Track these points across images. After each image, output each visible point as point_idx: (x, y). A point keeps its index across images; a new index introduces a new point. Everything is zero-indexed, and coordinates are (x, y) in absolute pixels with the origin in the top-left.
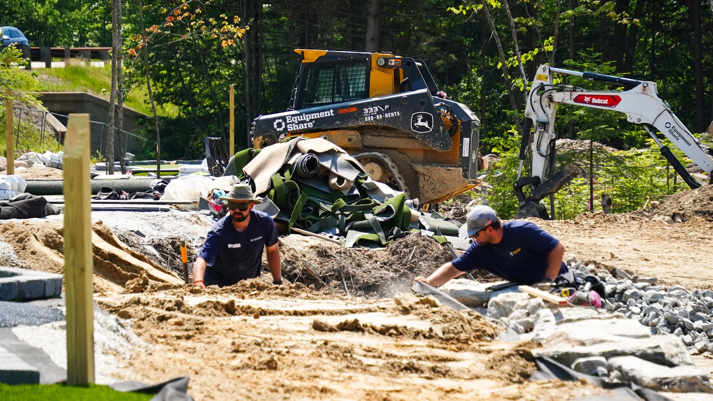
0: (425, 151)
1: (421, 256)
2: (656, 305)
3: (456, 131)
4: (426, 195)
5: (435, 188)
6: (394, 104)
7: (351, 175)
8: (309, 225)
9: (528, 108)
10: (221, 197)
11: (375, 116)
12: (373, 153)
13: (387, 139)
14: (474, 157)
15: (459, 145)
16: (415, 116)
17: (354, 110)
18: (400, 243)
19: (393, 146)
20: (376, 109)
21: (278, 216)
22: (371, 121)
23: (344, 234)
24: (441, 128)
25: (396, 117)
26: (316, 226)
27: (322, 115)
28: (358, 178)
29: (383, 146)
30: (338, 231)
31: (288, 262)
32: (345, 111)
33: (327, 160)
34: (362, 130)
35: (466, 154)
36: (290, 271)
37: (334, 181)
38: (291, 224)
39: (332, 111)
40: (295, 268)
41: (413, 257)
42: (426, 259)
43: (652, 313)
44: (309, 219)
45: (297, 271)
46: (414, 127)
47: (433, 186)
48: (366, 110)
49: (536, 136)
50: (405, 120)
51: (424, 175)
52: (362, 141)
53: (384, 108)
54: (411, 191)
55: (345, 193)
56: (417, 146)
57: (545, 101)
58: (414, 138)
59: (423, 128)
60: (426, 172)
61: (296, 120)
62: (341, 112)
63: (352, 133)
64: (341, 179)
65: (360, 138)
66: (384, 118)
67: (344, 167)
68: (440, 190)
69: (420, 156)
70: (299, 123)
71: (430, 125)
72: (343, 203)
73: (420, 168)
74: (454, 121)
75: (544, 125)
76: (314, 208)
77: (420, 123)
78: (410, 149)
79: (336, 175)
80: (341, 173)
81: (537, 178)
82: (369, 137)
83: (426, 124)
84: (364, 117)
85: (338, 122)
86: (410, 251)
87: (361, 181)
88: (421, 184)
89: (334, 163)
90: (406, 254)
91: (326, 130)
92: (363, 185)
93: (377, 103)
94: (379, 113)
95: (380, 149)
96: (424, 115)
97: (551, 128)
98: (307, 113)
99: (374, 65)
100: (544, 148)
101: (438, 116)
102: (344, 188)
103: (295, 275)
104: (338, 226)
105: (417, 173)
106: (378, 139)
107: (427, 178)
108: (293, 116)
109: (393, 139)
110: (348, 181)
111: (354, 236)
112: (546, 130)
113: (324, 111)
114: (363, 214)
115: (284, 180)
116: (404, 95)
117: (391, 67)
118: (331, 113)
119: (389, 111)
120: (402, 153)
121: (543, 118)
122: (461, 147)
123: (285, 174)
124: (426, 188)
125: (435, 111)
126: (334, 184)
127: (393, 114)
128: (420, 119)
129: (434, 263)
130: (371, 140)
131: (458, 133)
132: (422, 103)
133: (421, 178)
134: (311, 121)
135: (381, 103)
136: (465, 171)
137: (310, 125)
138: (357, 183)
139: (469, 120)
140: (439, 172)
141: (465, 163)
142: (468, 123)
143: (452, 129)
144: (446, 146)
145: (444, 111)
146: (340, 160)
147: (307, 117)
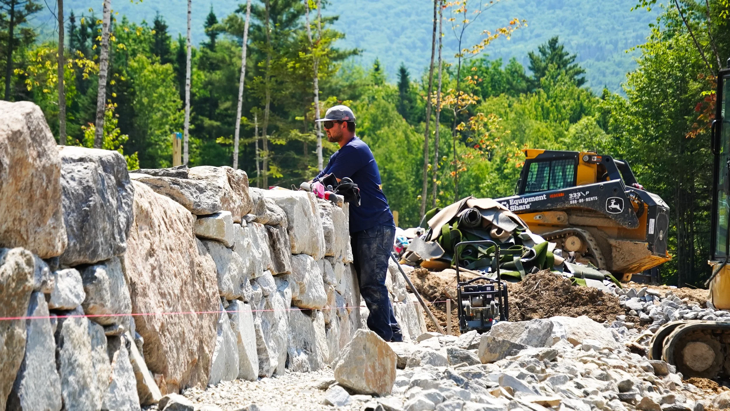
0: (619, 229)
1: (544, 287)
3: (643, 212)
4: (617, 263)
5: (624, 258)
6: (593, 191)
7: (509, 227)
8: (467, 264)
10: (403, 242)
11: (578, 200)
12: (575, 229)
13: (588, 219)
14: (661, 236)
15: (646, 224)
16: (610, 200)
17: (562, 195)
18: (530, 277)
19: (592, 224)
20: (579, 194)
21: (442, 256)
22: (575, 204)
24: (630, 210)
25: (594, 201)
26: (472, 265)
27: (537, 199)
28: (515, 230)
29: (586, 224)
30: (490, 269)
31: (431, 287)
32: (555, 196)
33: (490, 215)
34: (569, 211)
35: (651, 231)
36: (432, 294)
37: (494, 231)
38: (453, 263)
39: (544, 196)
40: (436, 292)
41: (537, 288)
42: (547, 290)
44: (468, 259)
45: (437, 294)
46: (608, 209)
47: (623, 256)
48: (571, 195)
50: (602, 202)
51: (615, 247)
52: (568, 220)
53: (585, 193)
54: (605, 259)
55: (503, 241)
56: (611, 224)
58: (609, 218)
59: (615, 210)
60: (617, 245)
61: (517, 202)
62: (551, 196)
63: (561, 213)
64: (500, 230)
65: (567, 217)
66: (585, 202)
67: (504, 221)
68: (629, 259)
69: (615, 232)
70: (520, 205)
71: (621, 207)
73: (613, 242)
74: (641, 205)
76: (473, 251)
77: (613, 206)
78: (606, 227)
79: (496, 227)
80: (501, 225)
82: (574, 217)
83: (618, 207)
84: (569, 201)
85: (549, 205)
86: (536, 283)
87: (518, 233)
88: (613, 255)
89: (496, 218)
90: (533, 285)
91: (541, 211)
92: (519, 236)
93: (580, 190)
94: (581, 197)
95: (582, 226)
96: (616, 199)
98: (525, 197)
99: (581, 161)
101: (628, 201)
102: (501, 237)
103: (435, 297)
104: (491, 266)
105: (610, 245)
106: (581, 218)
107: (618, 250)
108: (514, 199)
109: (594, 219)
110: (506, 232)
113: (539, 195)
114: (513, 257)
115: (451, 229)
116: (602, 184)
117: (594, 163)
118: (544, 197)
119: (589, 196)
120: (601, 230)
122: (648, 226)
123: (454, 225)
124: (617, 258)
125: (626, 197)
126: (494, 234)
127: (592, 199)
128: (613, 203)
129: (553, 292)
130: (575, 219)
131: (646, 214)
132: (615, 190)
133: (614, 250)
134: (528, 203)
135: (583, 190)
136: (650, 245)
137: (528, 207)
138: (514, 233)
139: (655, 205)
140: (628, 245)
141: (651, 239)
142: (654, 207)
143: (640, 211)
144: (633, 224)
145: (632, 196)
146: (502, 215)
147: (525, 201)
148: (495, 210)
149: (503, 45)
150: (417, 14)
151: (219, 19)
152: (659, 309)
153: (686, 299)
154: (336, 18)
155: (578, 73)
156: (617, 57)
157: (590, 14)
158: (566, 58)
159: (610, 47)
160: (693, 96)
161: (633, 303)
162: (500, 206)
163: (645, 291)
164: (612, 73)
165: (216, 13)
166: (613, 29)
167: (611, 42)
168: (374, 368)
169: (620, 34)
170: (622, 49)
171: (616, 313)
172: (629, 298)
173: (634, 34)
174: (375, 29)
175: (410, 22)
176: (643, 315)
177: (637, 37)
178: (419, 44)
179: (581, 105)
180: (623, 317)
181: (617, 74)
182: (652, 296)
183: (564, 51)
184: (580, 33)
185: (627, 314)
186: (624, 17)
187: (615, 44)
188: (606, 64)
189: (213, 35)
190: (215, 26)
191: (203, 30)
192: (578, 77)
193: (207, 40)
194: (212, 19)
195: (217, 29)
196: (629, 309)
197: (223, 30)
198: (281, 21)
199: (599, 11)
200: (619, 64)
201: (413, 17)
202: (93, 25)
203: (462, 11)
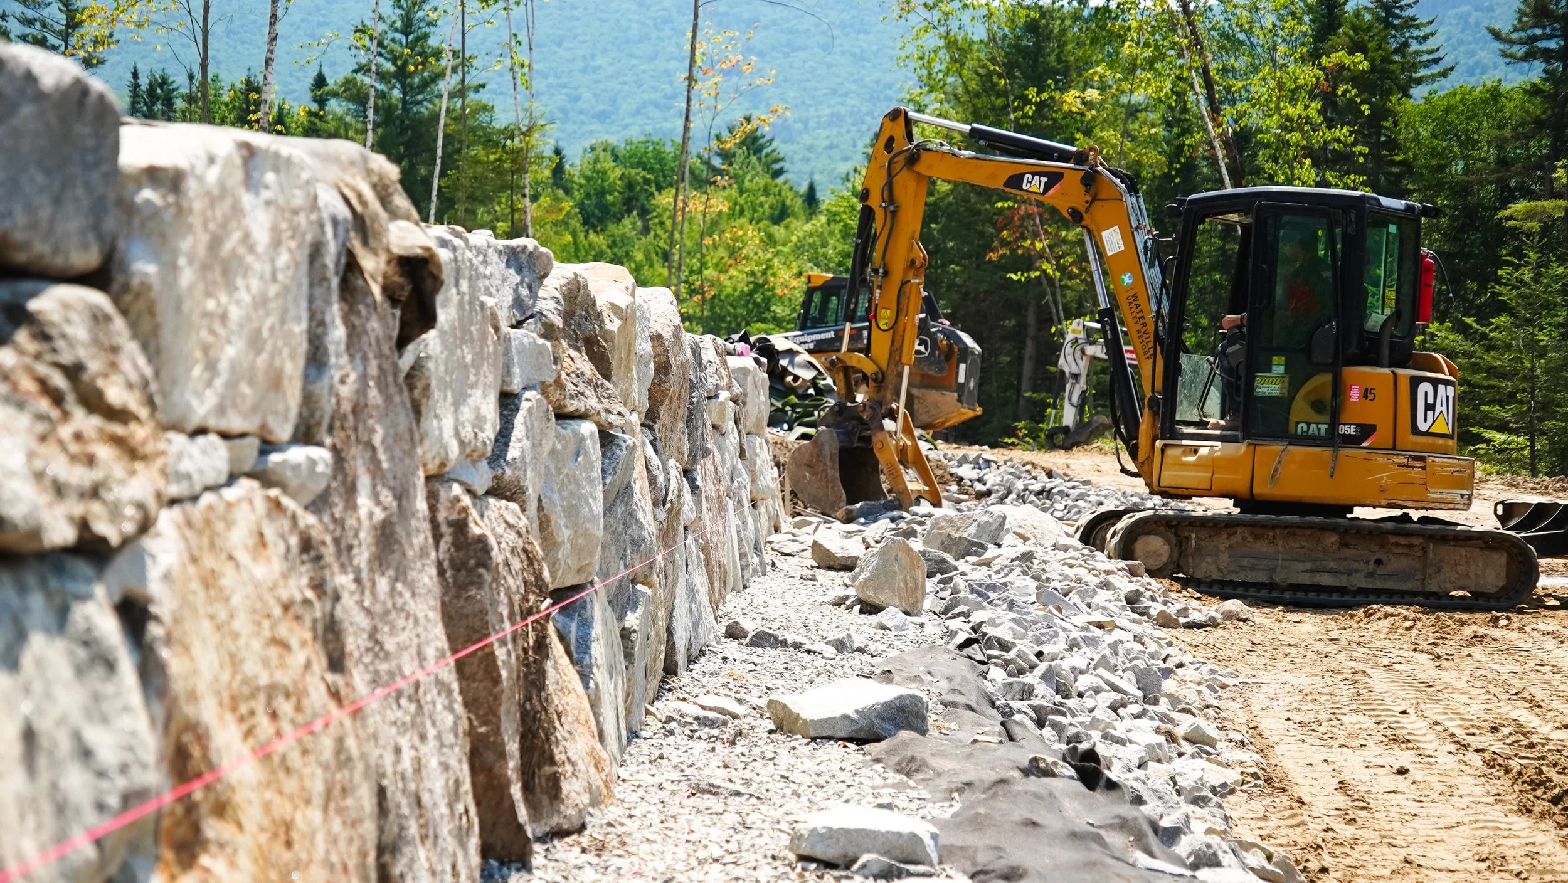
0: (923, 376)
2: (1081, 503)
3: (952, 355)
4: (920, 418)
5: (928, 412)
7: (808, 375)
9: (1062, 361)
14: (972, 385)
15: (955, 370)
23: (790, 429)
24: (937, 352)
27: (823, 336)
28: (815, 378)
30: (786, 426)
33: (784, 358)
35: (961, 379)
37: (789, 379)
39: (832, 332)
43: (1075, 510)
47: (927, 409)
49: (1068, 387)
51: (918, 397)
55: (800, 391)
57: (1078, 354)
59: (919, 352)
64: (796, 378)
67: (802, 366)
68: (934, 413)
69: (918, 379)
70: (801, 343)
71: (926, 349)
72: (793, 399)
73: (915, 391)
74: (950, 346)
75: (1076, 377)
77: (917, 347)
79: (791, 374)
80: (798, 372)
81: (1067, 427)
83: (922, 348)
85: (838, 344)
87: (818, 382)
88: (915, 407)
89: (791, 363)
92: (820, 386)
96: (920, 339)
97: (1083, 379)
98: (809, 334)
100: (1075, 399)
101: (935, 341)
102: (798, 387)
104: (787, 422)
108: (795, 336)
110: (803, 380)
111: (799, 430)
112: (1077, 381)
113: (825, 332)
114: (813, 411)
118: (831, 335)
121: (1075, 370)
122: (957, 373)
124: (920, 411)
125: (932, 336)
126: (789, 382)
128: (916, 343)
131: (955, 358)
132: (919, 327)
133: (916, 401)
134: (812, 341)
136: (959, 396)
137: (812, 346)
138: (814, 382)
139: (967, 347)
140: (933, 396)
141: (960, 388)
142: (965, 350)
143: (948, 354)
144: (940, 370)
145: (940, 335)
146: (798, 359)
147: (808, 338)
148: (791, 353)
149: (666, 120)
150: (557, 76)
151: (330, 81)
152: (998, 479)
153: (1029, 467)
154: (483, 86)
155: (777, 161)
156: (807, 139)
157: (776, 84)
158: (762, 141)
159: (799, 126)
160: (941, 199)
161: (967, 472)
162: (796, 347)
163: (979, 456)
164: (802, 160)
165: (327, 72)
166: (803, 103)
167: (800, 120)
168: (906, 584)
169: (812, 110)
170: (814, 129)
171: (945, 483)
172: (960, 465)
173: (828, 111)
174: (501, 93)
175: (547, 86)
176: (979, 487)
177: (832, 115)
178: (559, 115)
179: (784, 205)
180: (954, 488)
181: (808, 160)
182: (988, 462)
183: (759, 133)
184: (762, 106)
185: (959, 484)
186: (816, 89)
187: (806, 123)
188: (795, 147)
189: (321, 102)
190: (326, 89)
191: (310, 95)
192: (776, 166)
193: (315, 107)
194: (320, 81)
195: (328, 94)
196: (962, 479)
197: (335, 95)
198: (411, 86)
199: (785, 81)
200: (810, 148)
201: (550, 80)
202: (164, 82)
203: (713, 94)
